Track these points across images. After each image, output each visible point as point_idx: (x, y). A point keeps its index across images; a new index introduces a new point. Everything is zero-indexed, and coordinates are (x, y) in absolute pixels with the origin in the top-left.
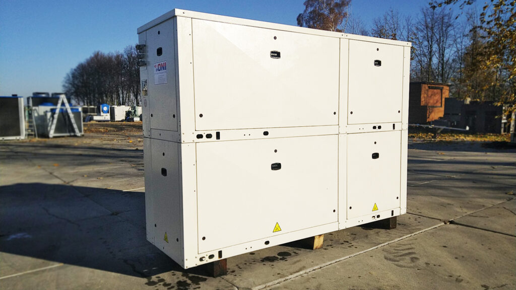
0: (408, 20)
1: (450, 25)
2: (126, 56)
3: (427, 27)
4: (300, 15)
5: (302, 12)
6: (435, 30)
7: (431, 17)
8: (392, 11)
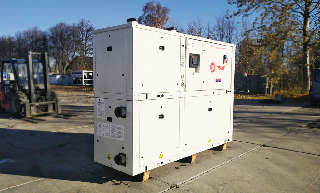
0: (208, 24)
1: (234, 28)
2: (16, 39)
3: (220, 29)
4: (141, 17)
5: (142, 16)
6: (225, 31)
7: (222, 22)
8: (198, 18)
